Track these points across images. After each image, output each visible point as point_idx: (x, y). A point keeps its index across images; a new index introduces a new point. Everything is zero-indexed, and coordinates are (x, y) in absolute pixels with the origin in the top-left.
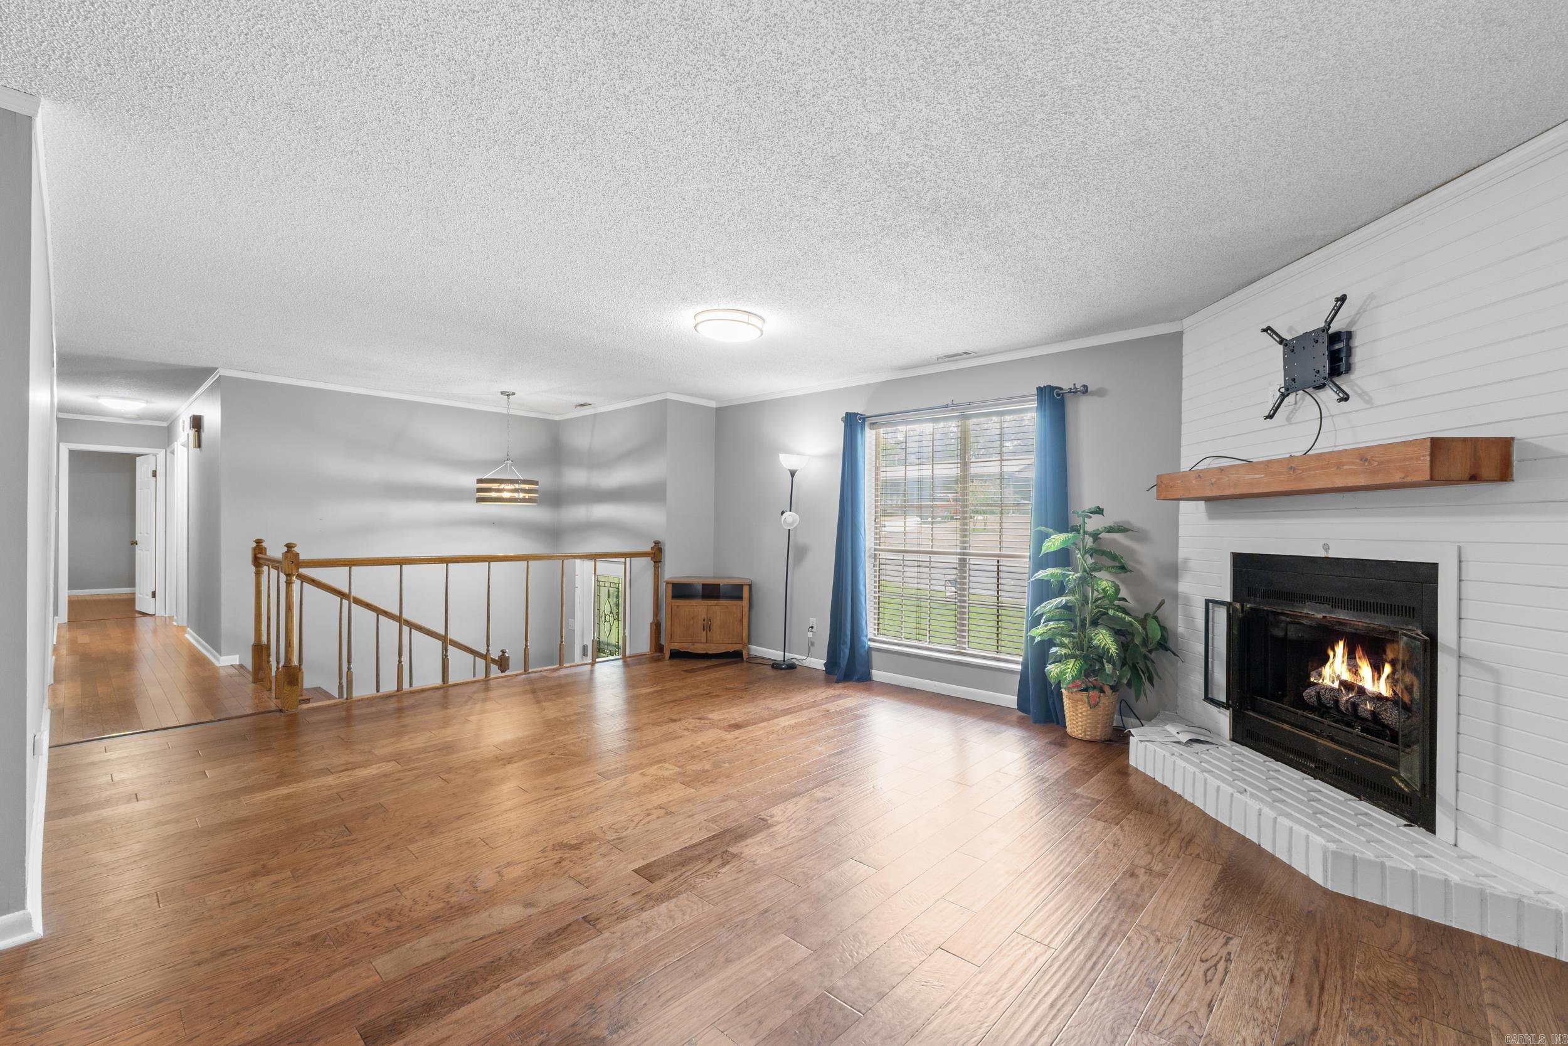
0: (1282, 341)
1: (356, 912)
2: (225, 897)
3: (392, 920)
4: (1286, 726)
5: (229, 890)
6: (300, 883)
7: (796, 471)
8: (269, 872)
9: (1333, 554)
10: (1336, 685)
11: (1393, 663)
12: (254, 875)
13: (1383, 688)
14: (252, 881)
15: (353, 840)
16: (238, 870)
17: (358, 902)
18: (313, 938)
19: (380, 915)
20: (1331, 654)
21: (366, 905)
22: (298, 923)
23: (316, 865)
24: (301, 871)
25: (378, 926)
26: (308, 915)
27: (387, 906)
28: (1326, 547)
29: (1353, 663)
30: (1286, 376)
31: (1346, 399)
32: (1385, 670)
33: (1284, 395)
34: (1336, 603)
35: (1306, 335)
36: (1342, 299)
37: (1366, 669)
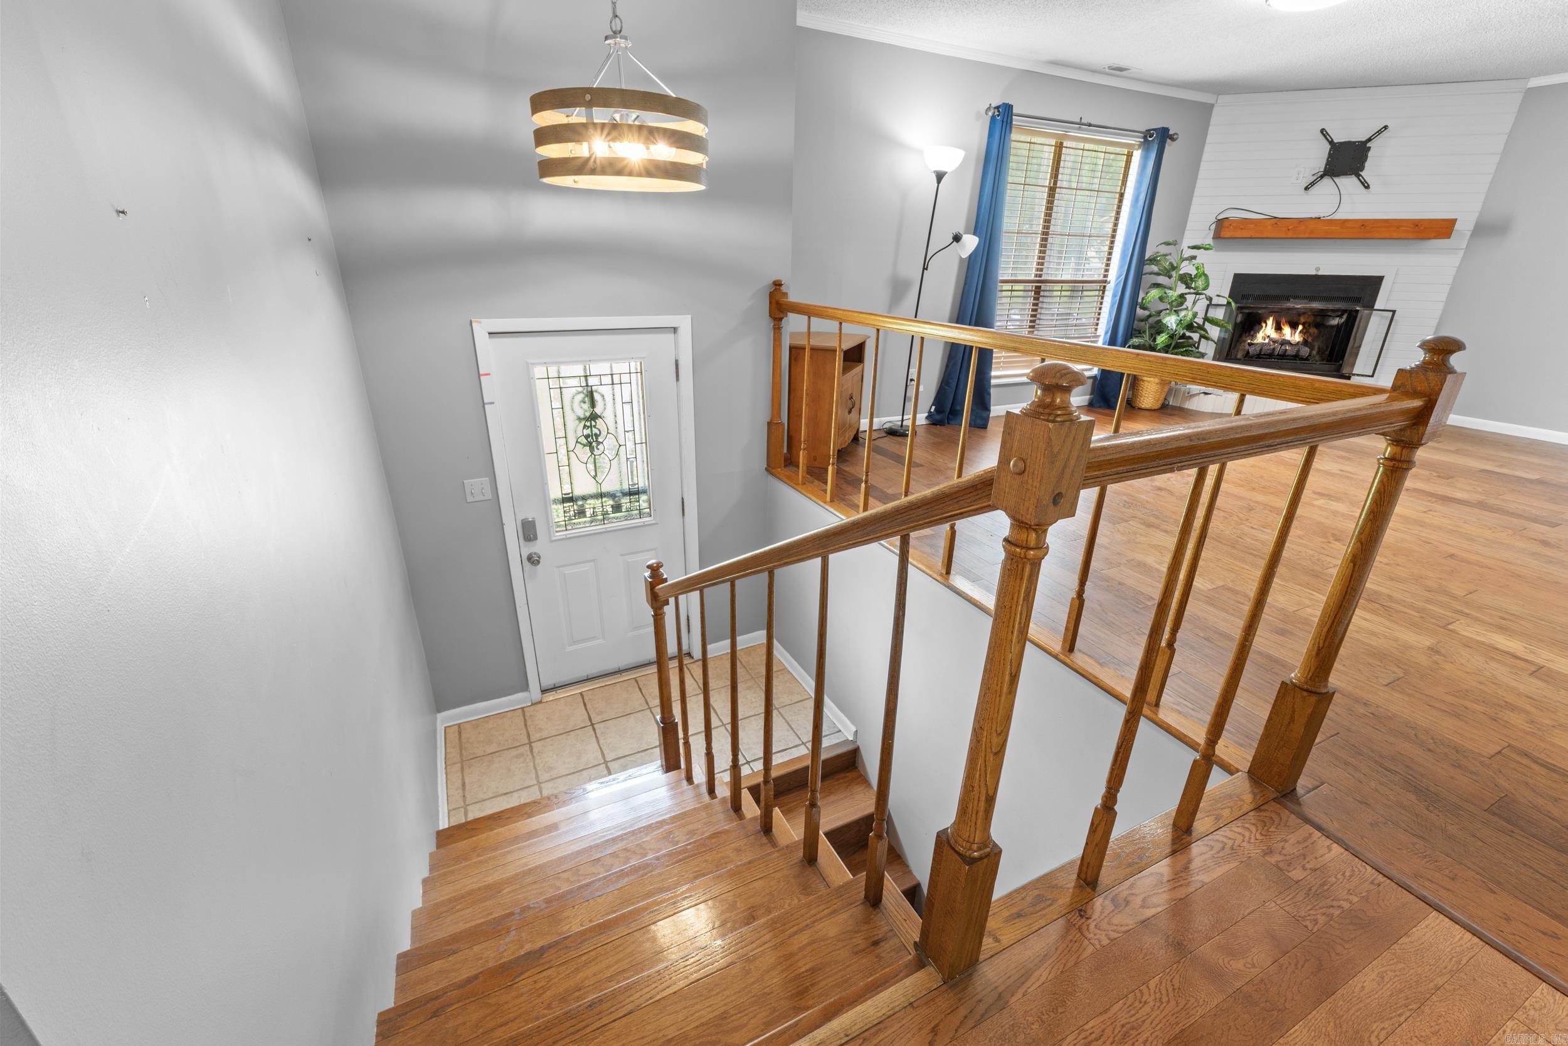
0: (1331, 142)
7: (945, 173)
9: (1320, 273)
10: (1268, 342)
11: (1303, 324)
13: (1297, 338)
20: (1264, 325)
28: (1318, 269)
29: (1278, 328)
30: (1326, 165)
31: (1367, 187)
32: (1300, 327)
33: (1322, 177)
34: (1312, 299)
35: (1350, 142)
36: (1386, 127)
37: (1287, 330)
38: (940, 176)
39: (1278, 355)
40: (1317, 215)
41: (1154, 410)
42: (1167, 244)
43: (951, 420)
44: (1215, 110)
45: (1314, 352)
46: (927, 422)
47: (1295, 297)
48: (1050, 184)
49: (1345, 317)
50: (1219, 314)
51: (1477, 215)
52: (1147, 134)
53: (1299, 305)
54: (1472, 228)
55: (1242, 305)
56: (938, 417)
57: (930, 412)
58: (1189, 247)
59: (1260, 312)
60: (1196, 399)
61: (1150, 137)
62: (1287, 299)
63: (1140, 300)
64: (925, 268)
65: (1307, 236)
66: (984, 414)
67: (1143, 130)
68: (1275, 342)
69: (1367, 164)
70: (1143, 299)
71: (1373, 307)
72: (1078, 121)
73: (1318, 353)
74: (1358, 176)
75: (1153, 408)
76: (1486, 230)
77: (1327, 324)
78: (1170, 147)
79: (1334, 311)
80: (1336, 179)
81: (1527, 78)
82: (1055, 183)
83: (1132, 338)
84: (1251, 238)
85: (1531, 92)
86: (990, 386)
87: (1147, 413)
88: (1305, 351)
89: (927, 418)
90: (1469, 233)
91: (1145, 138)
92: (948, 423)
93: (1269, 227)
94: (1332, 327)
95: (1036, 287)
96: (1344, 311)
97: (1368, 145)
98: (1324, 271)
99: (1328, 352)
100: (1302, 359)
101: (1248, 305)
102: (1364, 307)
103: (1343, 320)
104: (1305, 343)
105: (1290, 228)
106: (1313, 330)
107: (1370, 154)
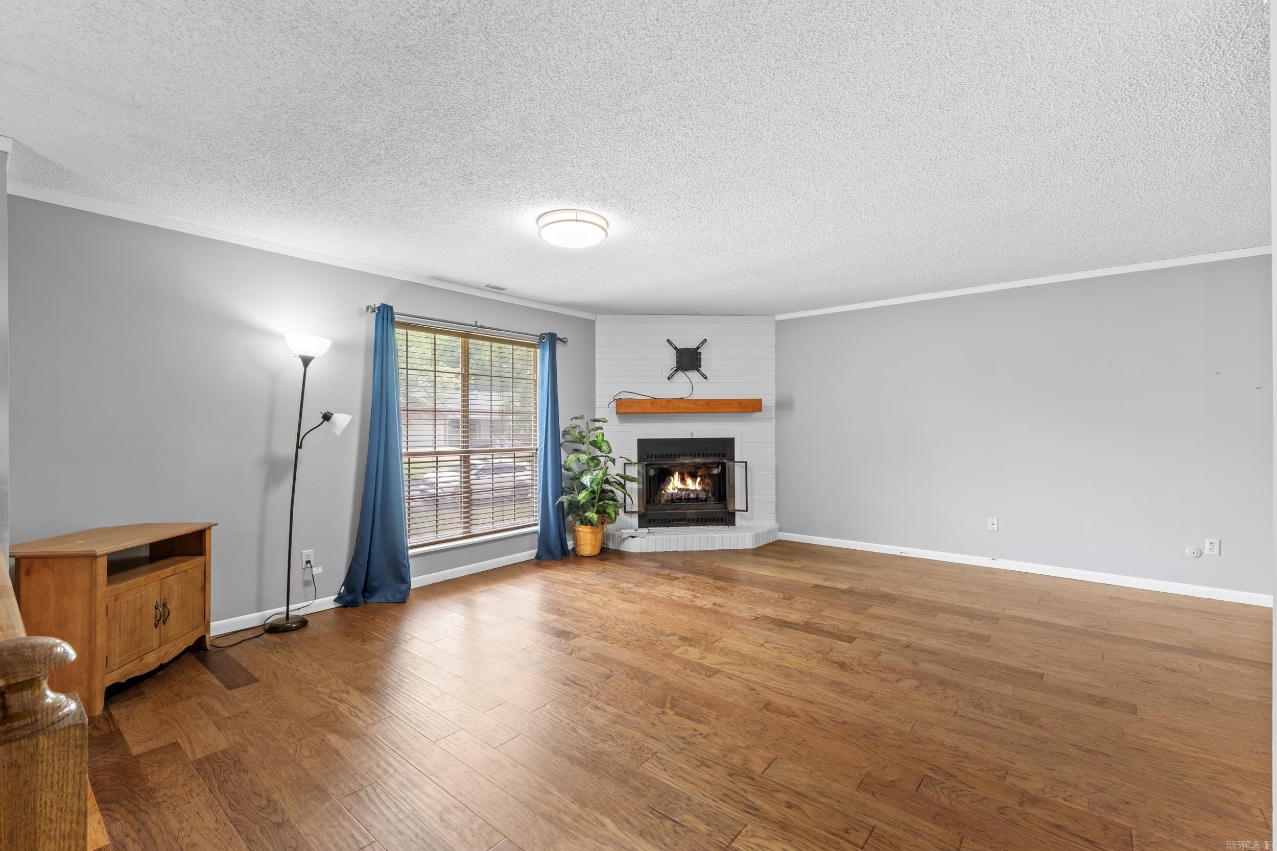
0: (676, 348)
1: (993, 719)
2: (1071, 796)
3: (981, 703)
4: (669, 511)
5: (1065, 800)
6: (1007, 763)
8: (1022, 793)
9: (694, 437)
10: (676, 491)
11: (700, 476)
12: (1035, 800)
13: (698, 487)
14: (1041, 794)
15: (931, 769)
16: (1046, 818)
17: (985, 723)
18: (1030, 724)
19: (983, 709)
21: (983, 719)
22: (1032, 738)
23: (982, 770)
24: (998, 774)
25: (991, 705)
26: (1022, 738)
27: (974, 711)
28: (692, 434)
29: (683, 480)
30: (677, 363)
31: (706, 378)
32: (699, 479)
33: (676, 371)
34: (695, 455)
35: (686, 349)
36: (705, 340)
37: (689, 481)
38: (306, 361)
39: (685, 499)
40: (680, 397)
41: (594, 556)
42: (576, 418)
43: (368, 598)
44: (597, 324)
45: (710, 495)
46: (338, 605)
47: (684, 455)
48: (462, 371)
49: (720, 467)
50: (633, 471)
51: (774, 397)
52: (542, 337)
53: (687, 461)
54: (775, 405)
55: (649, 463)
56: (349, 598)
57: (340, 593)
58: (591, 420)
59: (664, 467)
60: (627, 542)
61: (544, 339)
62: (678, 456)
63: (563, 463)
64: (299, 446)
65: (675, 411)
66: (403, 587)
67: (539, 334)
68: (680, 489)
69: (702, 363)
70: (565, 462)
71: (734, 460)
72: (474, 324)
73: (712, 494)
74: (698, 371)
75: (592, 554)
76: (783, 405)
77: (712, 473)
78: (559, 347)
79: (713, 463)
80: (686, 373)
81: (773, 315)
82: (467, 370)
83: (562, 495)
84: (638, 413)
85: (778, 323)
86: (406, 557)
87: (587, 560)
88: (702, 496)
89: (335, 600)
90: (774, 408)
91: (540, 339)
92: (365, 602)
93: (649, 405)
94: (715, 475)
95: (465, 457)
96: (719, 464)
97: (699, 351)
98: (697, 436)
99: (717, 494)
100: (701, 501)
101: (653, 463)
102: (728, 460)
103: (720, 470)
104: (703, 490)
105: (663, 405)
106: (707, 481)
107: (702, 357)
